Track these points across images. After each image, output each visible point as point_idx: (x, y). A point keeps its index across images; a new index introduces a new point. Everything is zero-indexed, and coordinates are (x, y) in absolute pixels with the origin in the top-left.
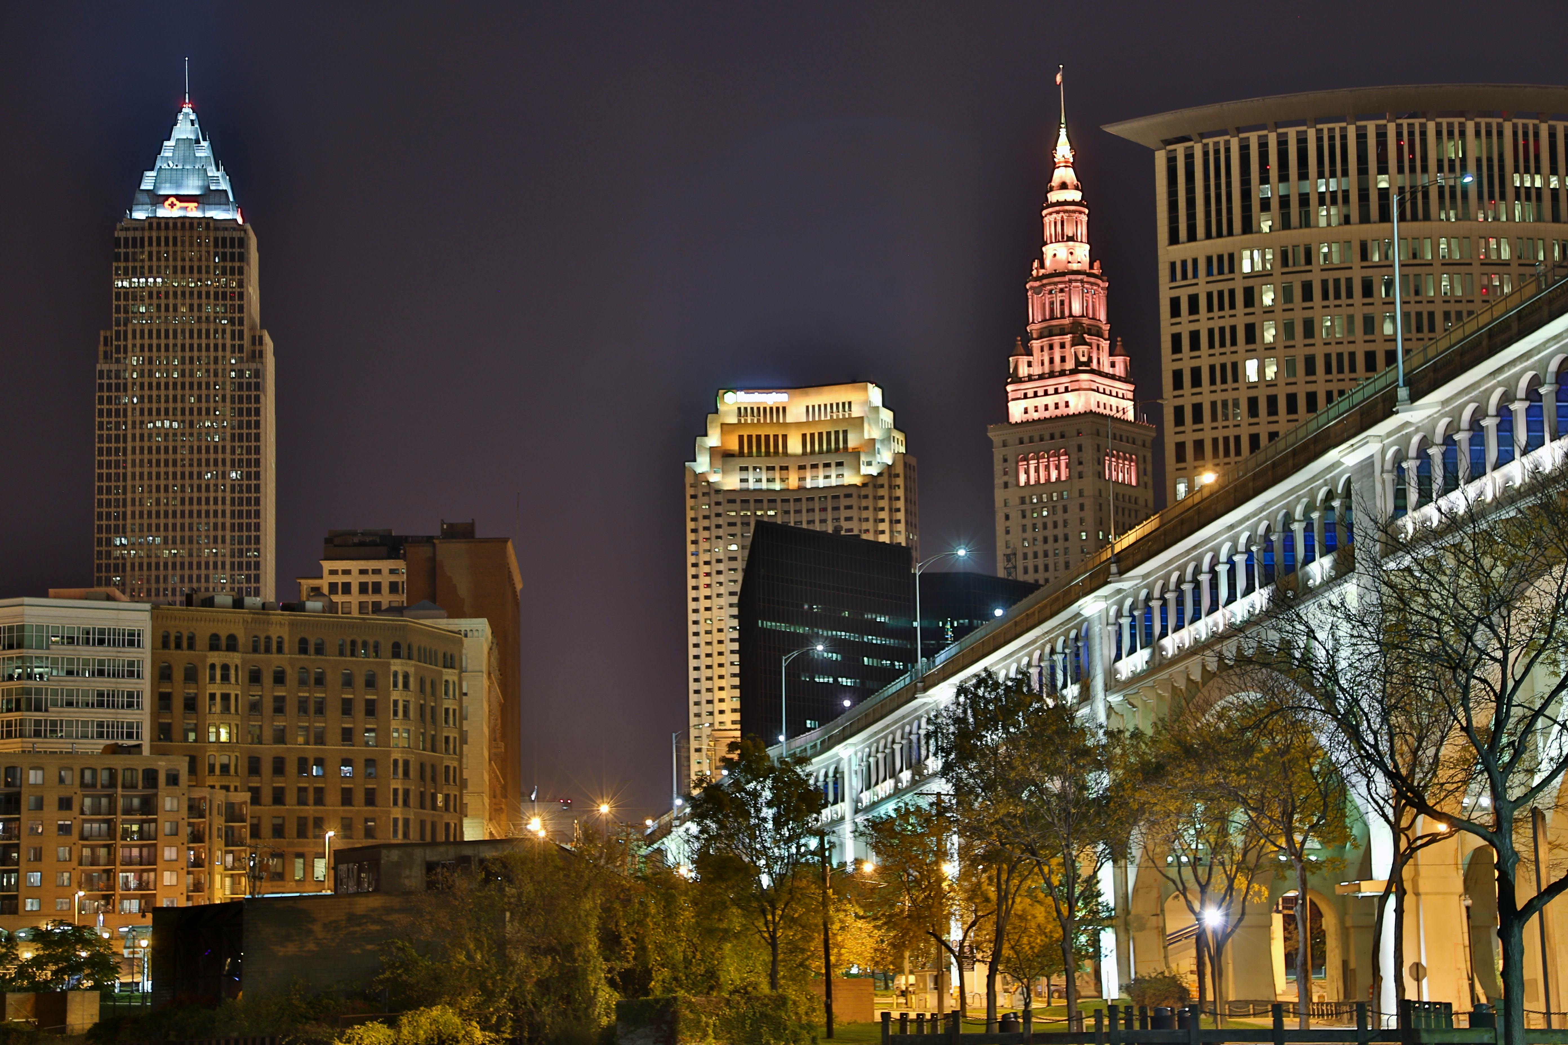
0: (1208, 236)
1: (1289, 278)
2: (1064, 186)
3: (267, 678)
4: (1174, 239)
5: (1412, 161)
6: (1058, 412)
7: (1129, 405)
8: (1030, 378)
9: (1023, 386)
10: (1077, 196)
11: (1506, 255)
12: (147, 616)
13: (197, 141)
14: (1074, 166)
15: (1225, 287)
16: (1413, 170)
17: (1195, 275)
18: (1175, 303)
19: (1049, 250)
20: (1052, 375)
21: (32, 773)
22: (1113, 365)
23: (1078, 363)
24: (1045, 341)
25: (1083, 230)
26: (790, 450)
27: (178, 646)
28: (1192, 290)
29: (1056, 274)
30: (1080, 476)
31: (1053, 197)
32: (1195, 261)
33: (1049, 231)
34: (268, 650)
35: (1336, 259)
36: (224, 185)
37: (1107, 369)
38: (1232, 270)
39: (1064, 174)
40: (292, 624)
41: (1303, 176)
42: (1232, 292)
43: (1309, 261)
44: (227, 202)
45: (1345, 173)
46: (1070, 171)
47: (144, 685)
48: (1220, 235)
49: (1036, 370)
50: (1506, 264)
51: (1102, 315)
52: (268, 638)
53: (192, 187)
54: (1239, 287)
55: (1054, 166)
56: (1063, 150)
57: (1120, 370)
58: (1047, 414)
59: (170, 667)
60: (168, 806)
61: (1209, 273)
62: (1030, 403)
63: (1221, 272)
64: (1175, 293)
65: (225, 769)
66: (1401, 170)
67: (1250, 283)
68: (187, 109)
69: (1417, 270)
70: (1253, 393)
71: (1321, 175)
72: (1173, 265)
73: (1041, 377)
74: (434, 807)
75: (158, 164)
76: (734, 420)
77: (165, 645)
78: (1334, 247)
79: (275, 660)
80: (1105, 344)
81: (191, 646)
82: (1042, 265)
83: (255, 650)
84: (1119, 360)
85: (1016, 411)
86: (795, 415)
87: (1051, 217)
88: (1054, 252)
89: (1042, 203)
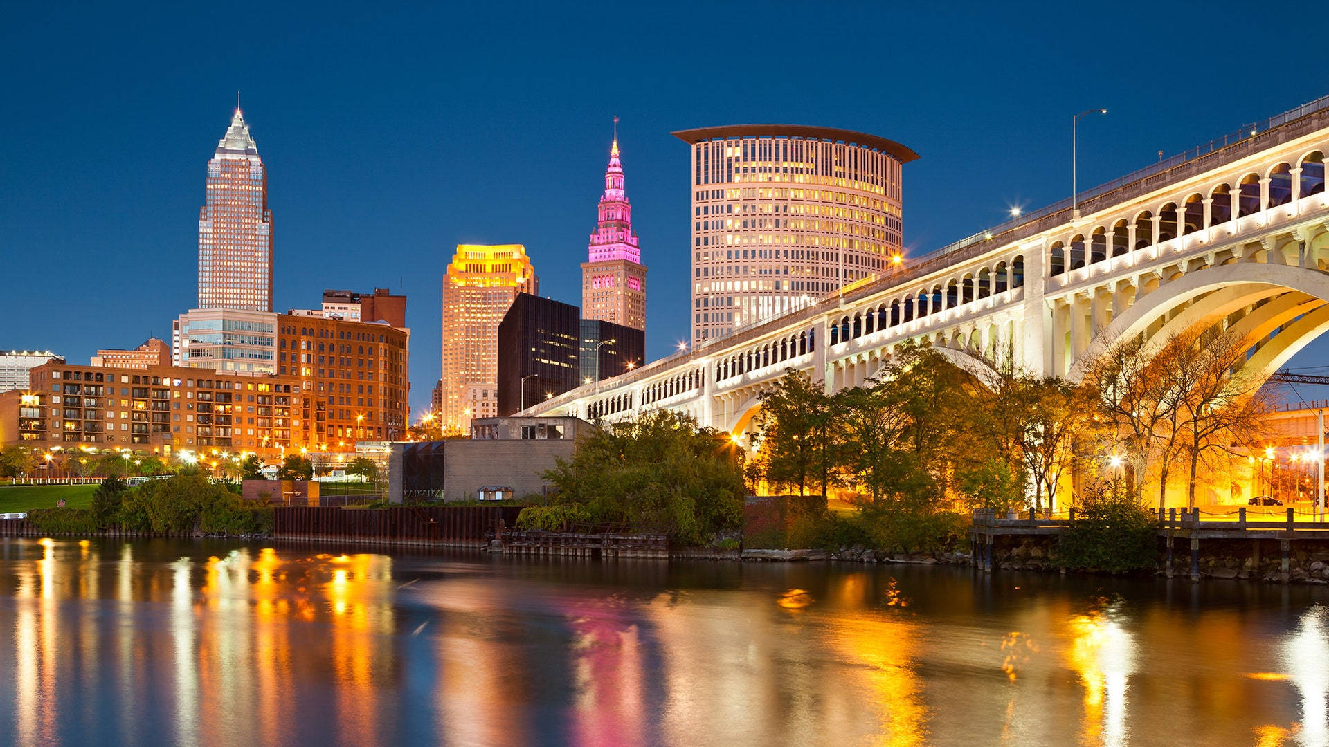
0: (713, 182)
1: (746, 202)
2: (615, 165)
3: (327, 348)
4: (698, 182)
5: (797, 157)
6: (610, 259)
7: (638, 257)
8: (599, 244)
9: (596, 247)
10: (618, 170)
12: (276, 319)
13: (243, 128)
14: (619, 157)
15: (720, 204)
16: (797, 161)
17: (707, 198)
18: (698, 209)
19: (608, 192)
20: (608, 243)
21: (237, 384)
22: (632, 241)
23: (619, 239)
24: (605, 229)
25: (622, 184)
26: (487, 271)
27: (289, 333)
28: (706, 204)
29: (611, 201)
30: (618, 286)
31: (610, 170)
32: (707, 192)
33: (609, 184)
34: (327, 337)
36: (254, 147)
37: (630, 242)
38: (723, 197)
39: (614, 161)
40: (337, 326)
42: (722, 206)
44: (255, 154)
46: (618, 160)
47: (274, 349)
48: (718, 182)
49: (602, 241)
51: (628, 220)
52: (327, 332)
53: (241, 147)
54: (725, 204)
55: (610, 157)
56: (615, 150)
57: (634, 243)
58: (606, 260)
59: (284, 342)
60: (295, 402)
61: (713, 197)
62: (598, 254)
63: (718, 197)
64: (698, 205)
67: (730, 203)
68: (238, 113)
70: (729, 249)
72: (698, 193)
73: (604, 244)
74: (396, 408)
75: (226, 137)
76: (464, 257)
77: (283, 332)
79: (331, 341)
80: (630, 232)
81: (294, 332)
82: (605, 198)
83: (322, 336)
84: (635, 239)
85: (592, 256)
86: (489, 255)
87: (609, 178)
88: (610, 192)
89: (606, 172)
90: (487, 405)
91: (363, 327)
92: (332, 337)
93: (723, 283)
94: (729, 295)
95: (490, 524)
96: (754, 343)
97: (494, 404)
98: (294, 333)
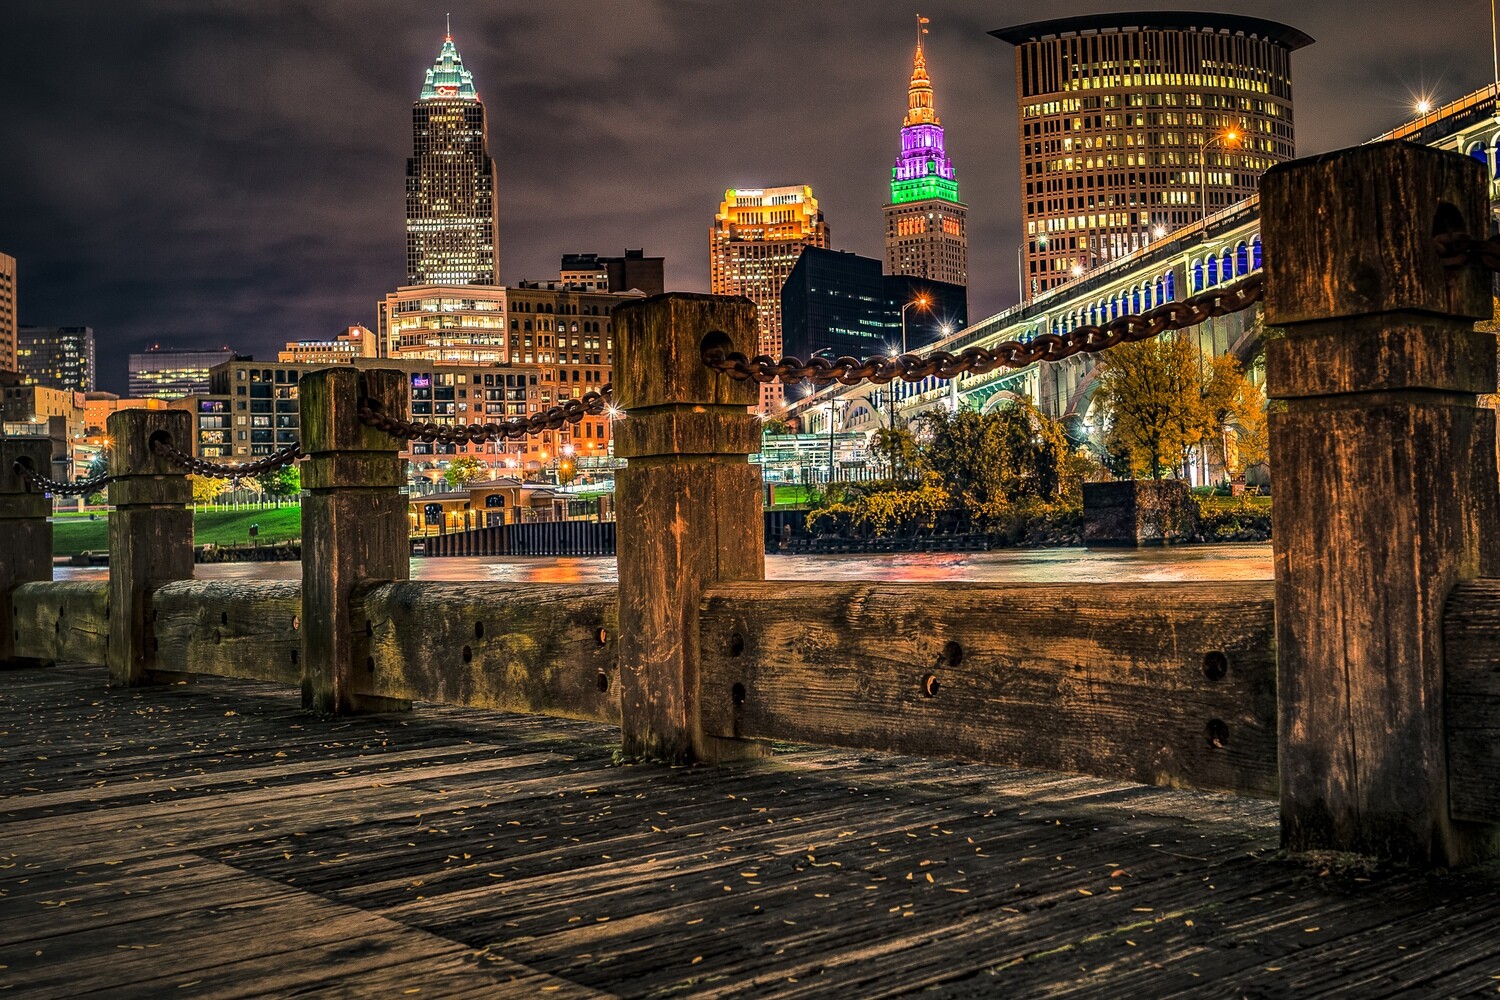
0: (1045, 92)
1: (1088, 114)
4: (1026, 93)
5: (1152, 53)
6: (919, 197)
7: (955, 193)
8: (904, 179)
9: (900, 183)
10: (925, 82)
11: (1199, 103)
12: (504, 293)
14: (925, 66)
15: (1055, 119)
16: (1152, 58)
18: (1028, 128)
19: (912, 111)
20: (916, 177)
21: (460, 377)
22: (946, 172)
23: (929, 171)
24: (911, 160)
25: (930, 101)
27: (521, 310)
28: (1037, 121)
29: (916, 124)
30: (931, 230)
31: (913, 84)
33: (913, 102)
34: (568, 313)
35: (1112, 105)
36: (471, 82)
37: (944, 174)
38: (1057, 110)
39: (919, 71)
40: (581, 298)
41: (1095, 60)
42: (1058, 122)
43: (1099, 106)
44: (471, 90)
45: (1117, 59)
46: (924, 70)
47: (503, 331)
48: (1051, 91)
49: (907, 175)
50: (1199, 108)
51: (941, 146)
52: (568, 306)
54: (1062, 119)
55: (914, 67)
56: (919, 58)
57: (950, 175)
58: (913, 198)
59: (517, 322)
60: (531, 397)
62: (904, 192)
63: (1051, 111)
65: (548, 377)
66: (1146, 58)
67: (1068, 117)
68: (448, 40)
69: (1155, 110)
70: (1070, 176)
71: (1105, 60)
73: (910, 178)
75: (434, 70)
76: (735, 205)
77: (514, 310)
78: (1112, 98)
80: (942, 162)
82: (909, 120)
83: (562, 312)
84: (950, 170)
85: (897, 196)
86: (767, 202)
87: (914, 94)
88: (916, 113)
89: (908, 87)
90: (772, 390)
91: (611, 299)
92: (575, 313)
93: (1062, 220)
94: (1072, 235)
95: (774, 533)
96: (1099, 294)
97: (780, 389)
98: (528, 310)
